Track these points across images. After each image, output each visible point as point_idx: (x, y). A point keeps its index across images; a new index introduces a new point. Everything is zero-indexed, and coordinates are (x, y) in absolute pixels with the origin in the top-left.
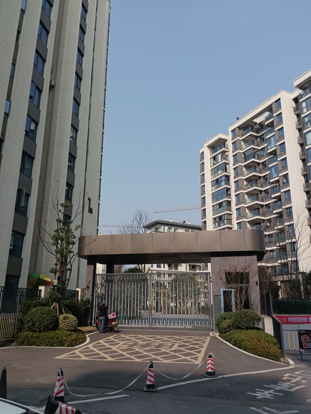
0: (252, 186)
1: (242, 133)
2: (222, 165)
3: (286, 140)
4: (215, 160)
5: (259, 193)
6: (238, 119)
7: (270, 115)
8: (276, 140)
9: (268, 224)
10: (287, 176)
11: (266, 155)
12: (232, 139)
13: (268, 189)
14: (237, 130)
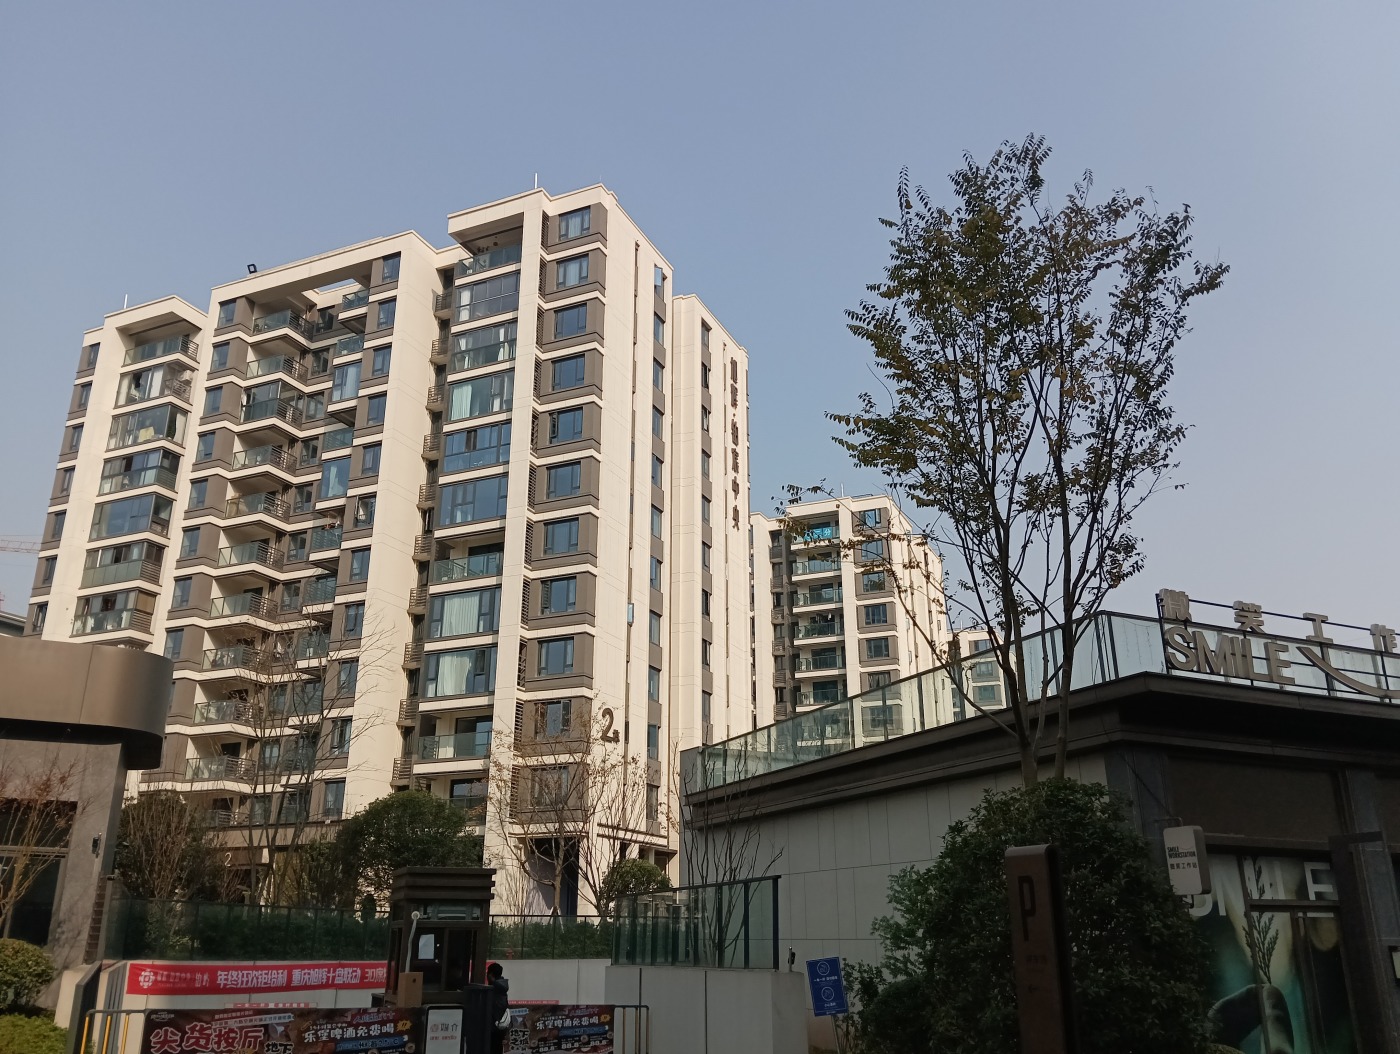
0: (252, 511)
1: (259, 322)
2: (158, 412)
3: (389, 388)
4: (138, 386)
5: (273, 536)
6: (253, 269)
7: (361, 295)
8: (363, 378)
9: (279, 648)
10: (372, 500)
11: (323, 416)
12: (218, 331)
13: (304, 531)
14: (242, 305)
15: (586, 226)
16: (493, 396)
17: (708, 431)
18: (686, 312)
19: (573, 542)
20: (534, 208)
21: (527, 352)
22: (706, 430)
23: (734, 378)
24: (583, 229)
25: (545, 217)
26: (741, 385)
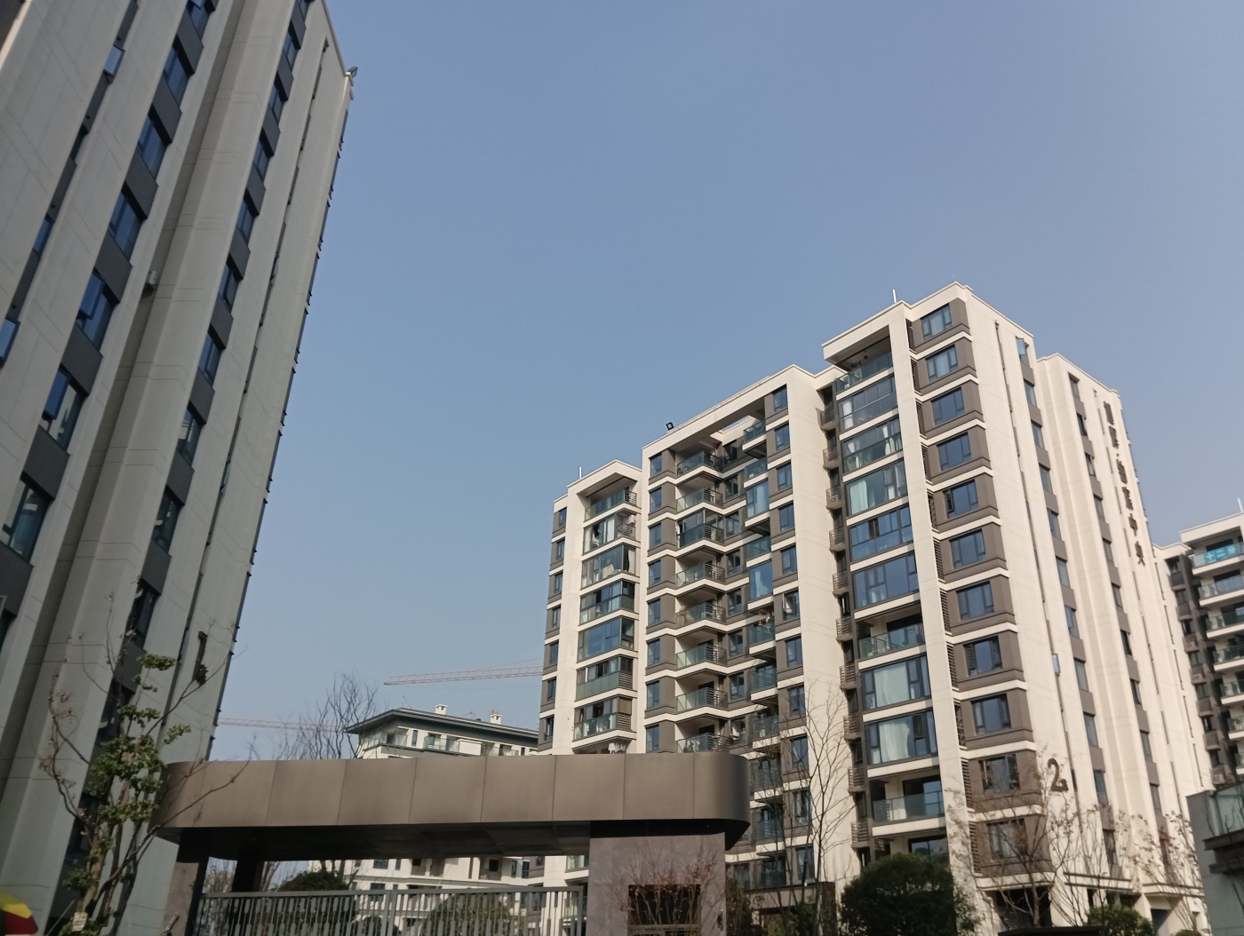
0: (698, 619)
1: (680, 466)
2: (615, 552)
3: (796, 497)
4: (597, 535)
5: (715, 637)
6: (670, 426)
7: (757, 426)
8: (770, 494)
9: (735, 733)
10: (795, 595)
11: (740, 531)
12: (652, 480)
13: (740, 630)
14: (667, 455)
15: (947, 321)
16: (887, 486)
17: (1095, 475)
18: (1052, 371)
19: (989, 604)
20: (896, 319)
21: (913, 442)
22: (1093, 475)
23: (1110, 419)
24: (945, 325)
25: (909, 323)
26: (1119, 425)
